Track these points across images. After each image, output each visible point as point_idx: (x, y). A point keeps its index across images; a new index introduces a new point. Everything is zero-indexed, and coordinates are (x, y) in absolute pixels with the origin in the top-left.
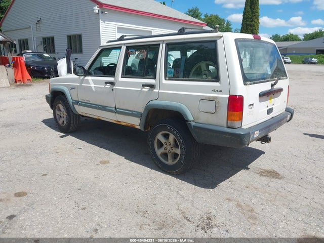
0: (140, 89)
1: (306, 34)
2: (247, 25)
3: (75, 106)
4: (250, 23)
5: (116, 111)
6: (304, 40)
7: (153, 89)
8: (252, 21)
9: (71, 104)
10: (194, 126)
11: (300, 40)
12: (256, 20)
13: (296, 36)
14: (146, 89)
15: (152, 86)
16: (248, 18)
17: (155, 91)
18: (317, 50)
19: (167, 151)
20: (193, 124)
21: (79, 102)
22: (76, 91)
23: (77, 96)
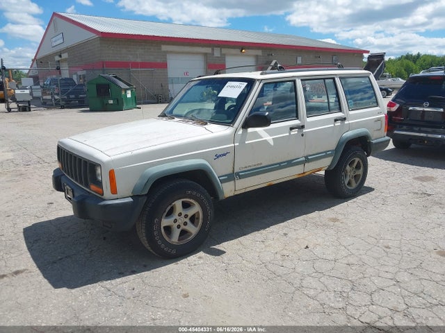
0: (333, 125)
3: (224, 186)
14: (338, 124)
17: (345, 122)
19: (351, 177)
21: (238, 174)
22: (230, 157)
23: (232, 165)
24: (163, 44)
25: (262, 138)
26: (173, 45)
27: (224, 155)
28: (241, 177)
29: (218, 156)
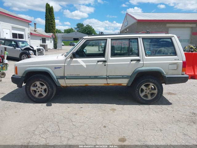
0: (129, 63)
1: (65, 30)
2: (49, 24)
3: (59, 80)
4: (50, 22)
5: (108, 78)
6: (64, 33)
7: (139, 62)
8: (51, 22)
9: (56, 79)
10: (167, 77)
11: (62, 33)
12: (53, 21)
13: (60, 30)
14: (134, 62)
15: (139, 60)
16: (49, 19)
17: (140, 62)
18: (74, 39)
19: (147, 93)
20: (167, 76)
21: (66, 77)
22: (62, 69)
23: (63, 73)
24: (168, 23)
25: (80, 63)
26: (173, 23)
27: (59, 68)
28: (67, 79)
29: (56, 68)
